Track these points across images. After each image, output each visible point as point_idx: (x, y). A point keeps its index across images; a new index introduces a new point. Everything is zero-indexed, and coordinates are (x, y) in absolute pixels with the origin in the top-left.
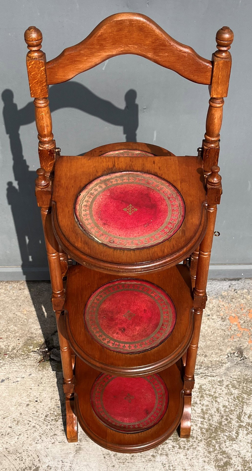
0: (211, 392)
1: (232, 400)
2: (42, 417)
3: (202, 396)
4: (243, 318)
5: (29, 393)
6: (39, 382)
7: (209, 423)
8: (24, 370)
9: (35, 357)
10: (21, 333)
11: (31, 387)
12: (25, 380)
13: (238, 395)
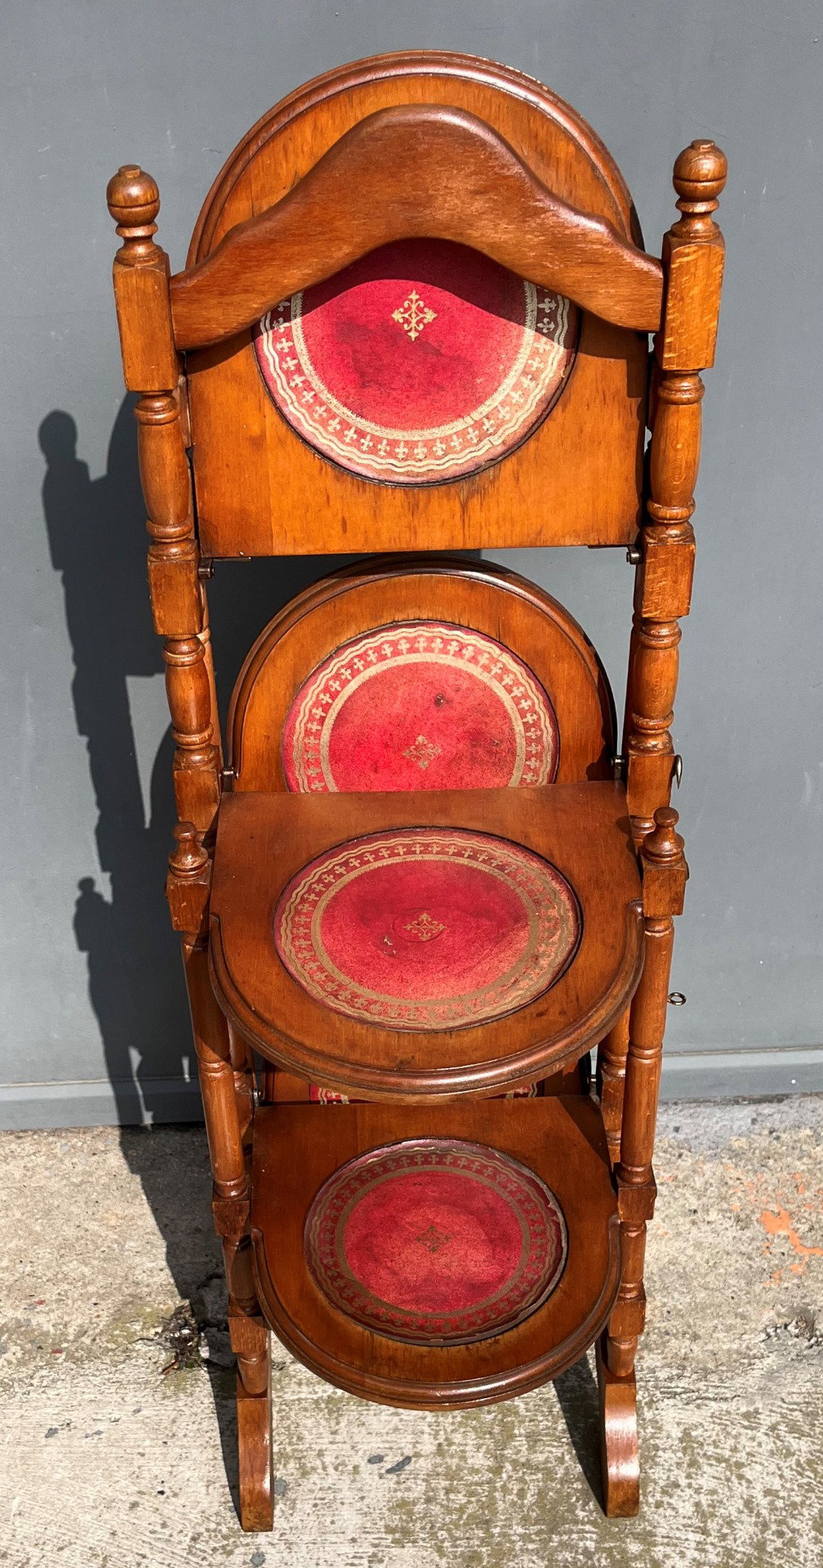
0: (723, 1448)
1: (794, 1473)
2: (180, 1543)
3: (693, 1463)
4: (806, 1215)
5: (136, 1469)
6: (167, 1432)
7: (722, 1547)
8: (117, 1398)
9: (150, 1355)
10: (102, 1284)
11: (141, 1450)
12: (122, 1427)
13: (809, 1456)
